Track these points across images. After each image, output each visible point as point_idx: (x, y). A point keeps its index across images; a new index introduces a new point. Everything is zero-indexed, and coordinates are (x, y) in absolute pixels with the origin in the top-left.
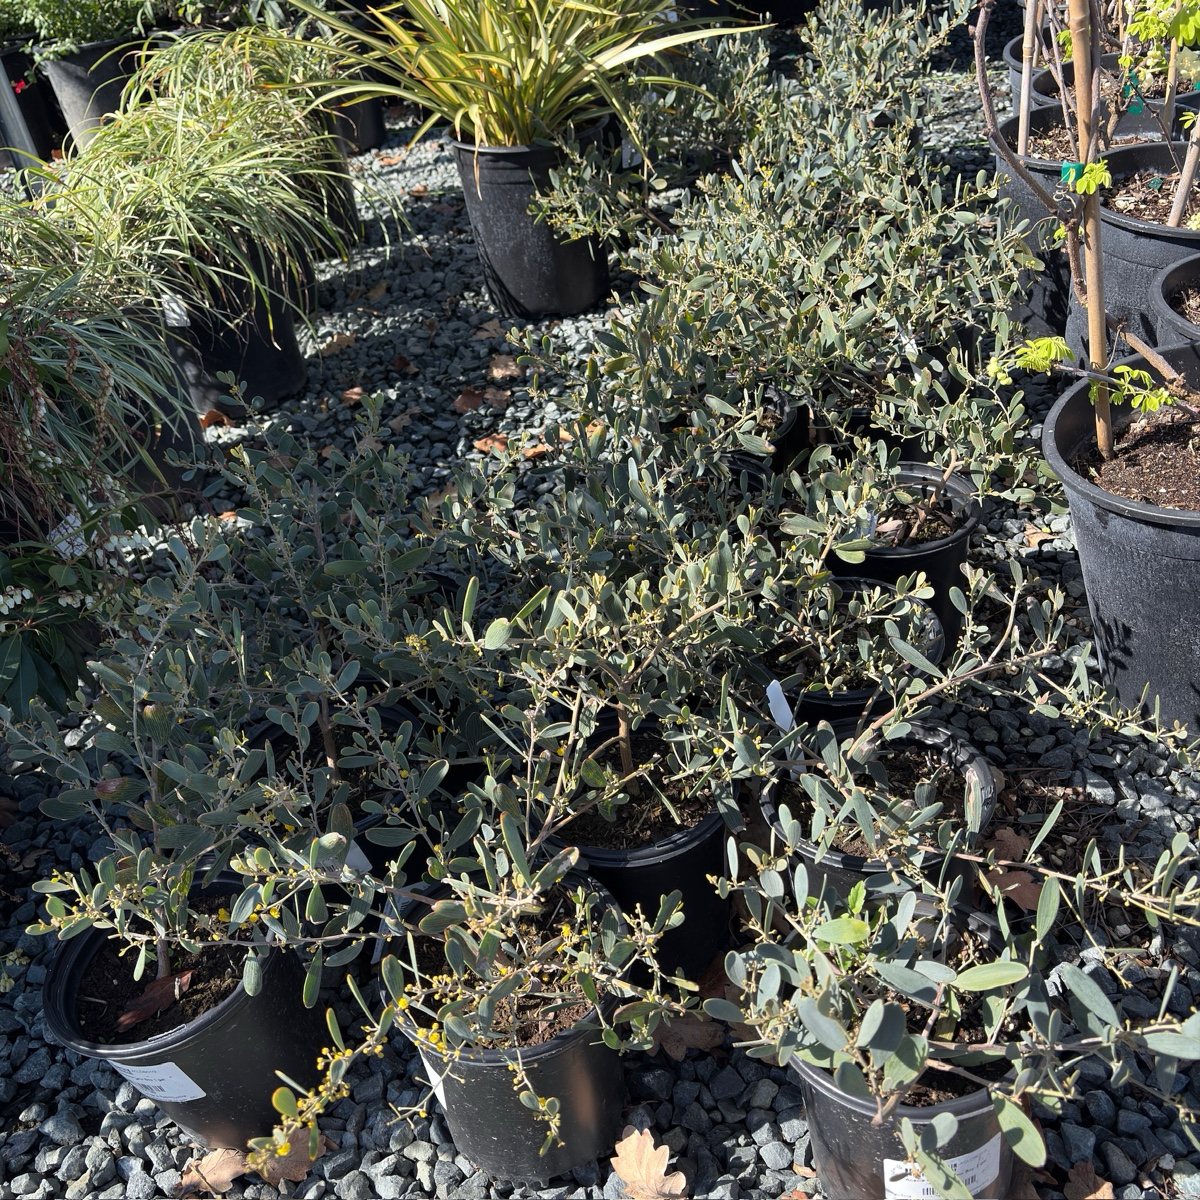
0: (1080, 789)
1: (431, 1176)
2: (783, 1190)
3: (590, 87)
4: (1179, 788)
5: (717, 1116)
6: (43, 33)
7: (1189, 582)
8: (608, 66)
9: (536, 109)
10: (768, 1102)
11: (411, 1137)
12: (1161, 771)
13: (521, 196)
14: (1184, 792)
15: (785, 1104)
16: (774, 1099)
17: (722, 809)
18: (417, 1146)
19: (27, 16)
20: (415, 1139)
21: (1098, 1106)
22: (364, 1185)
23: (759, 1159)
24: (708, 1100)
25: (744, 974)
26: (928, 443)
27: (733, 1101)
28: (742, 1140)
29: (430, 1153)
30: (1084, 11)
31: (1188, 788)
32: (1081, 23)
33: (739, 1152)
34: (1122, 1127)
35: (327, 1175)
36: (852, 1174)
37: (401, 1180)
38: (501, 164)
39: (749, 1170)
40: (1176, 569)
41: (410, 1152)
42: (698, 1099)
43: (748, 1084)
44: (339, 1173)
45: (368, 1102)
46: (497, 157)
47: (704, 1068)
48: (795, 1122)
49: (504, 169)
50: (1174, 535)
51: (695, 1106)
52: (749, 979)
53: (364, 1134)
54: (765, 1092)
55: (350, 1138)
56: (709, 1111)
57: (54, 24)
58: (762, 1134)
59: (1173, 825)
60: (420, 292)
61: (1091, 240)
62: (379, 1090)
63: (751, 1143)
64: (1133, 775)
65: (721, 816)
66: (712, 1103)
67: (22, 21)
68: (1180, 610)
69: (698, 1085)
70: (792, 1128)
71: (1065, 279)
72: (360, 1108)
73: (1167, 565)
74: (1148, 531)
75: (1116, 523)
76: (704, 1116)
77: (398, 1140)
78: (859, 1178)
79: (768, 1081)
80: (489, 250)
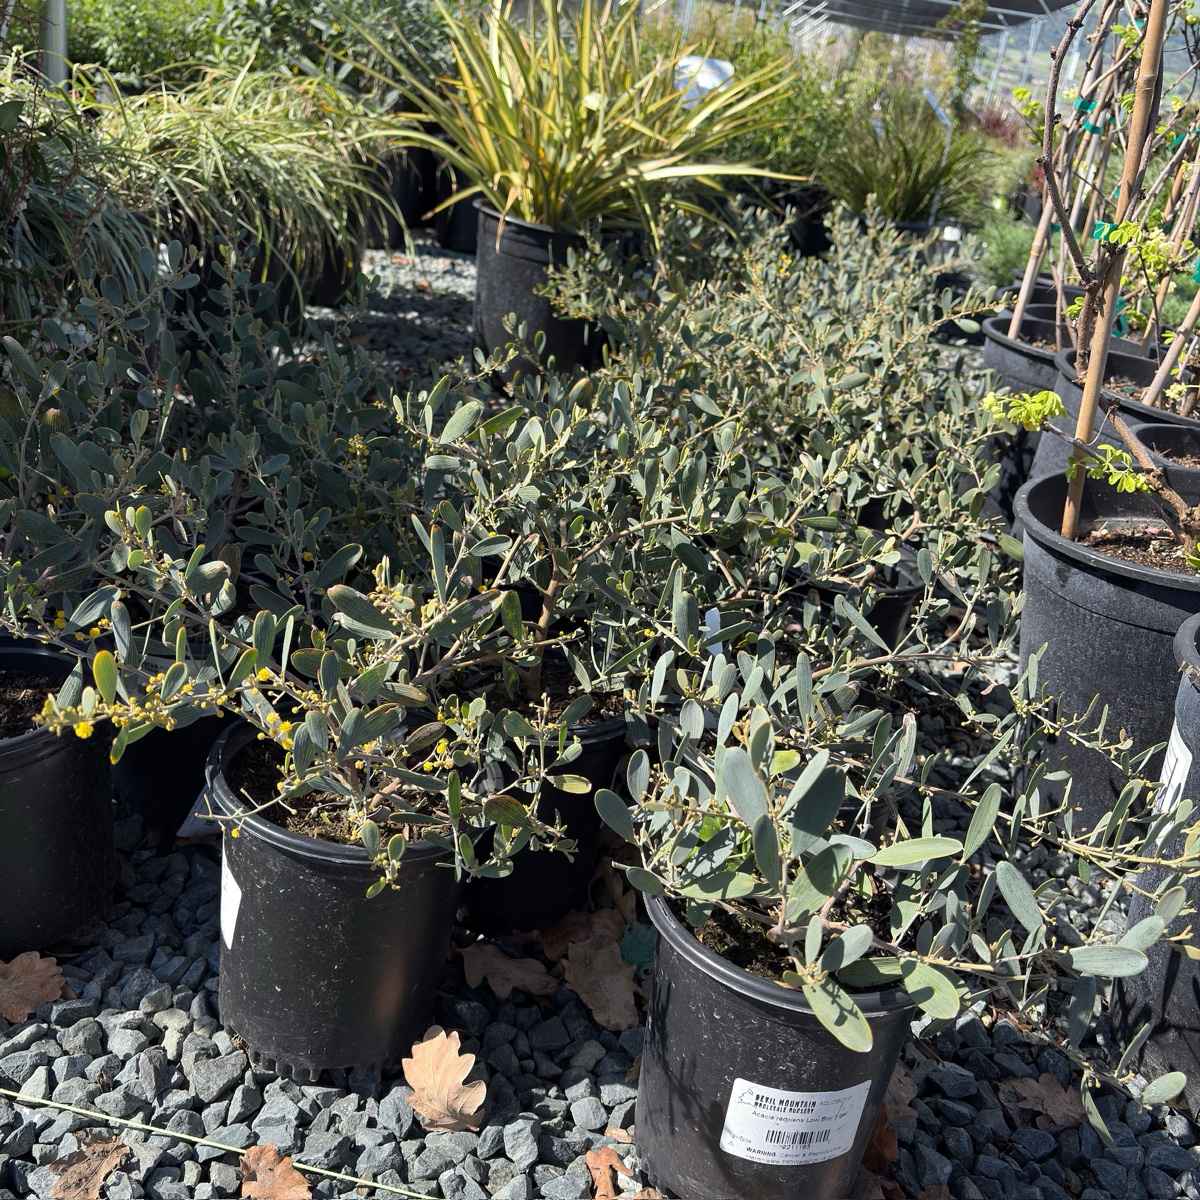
0: (978, 867)
1: (180, 1045)
2: (588, 1149)
3: (624, 194)
4: (1076, 893)
5: (530, 1064)
6: (112, 62)
7: (1136, 655)
8: (649, 177)
9: (571, 195)
10: (591, 1064)
11: (168, 1003)
12: (1060, 872)
13: (532, 274)
14: (1081, 897)
15: (611, 1066)
16: (598, 1063)
17: (628, 718)
18: (173, 1013)
19: (102, 42)
20: (172, 1006)
21: (958, 1141)
22: (95, 1035)
23: (568, 1116)
24: (523, 1045)
25: (645, 785)
26: (891, 509)
27: (550, 1054)
28: (553, 1092)
29: (186, 1022)
30: (1154, 71)
31: (1085, 893)
32: (1149, 82)
33: (547, 1101)
34: (981, 1167)
35: (54, 1017)
36: (688, 1106)
37: (143, 1038)
38: (523, 237)
39: (555, 1121)
40: (1127, 637)
41: (161, 1019)
42: (512, 1042)
43: (572, 1041)
44: (66, 1020)
45: (128, 961)
46: (522, 230)
47: (525, 1015)
48: (618, 1088)
49: (524, 243)
50: (1135, 597)
51: (507, 1048)
52: (650, 791)
53: (112, 991)
54: (591, 1052)
55: (94, 989)
56: (521, 1058)
57: (126, 58)
58: (579, 1090)
59: (1066, 919)
60: (403, 350)
61: (1106, 307)
62: (145, 951)
63: (561, 1096)
64: (1033, 869)
65: (625, 725)
66: (528, 1051)
67: (96, 45)
68: (1119, 688)
69: (515, 1030)
70: (612, 1092)
71: (1026, 464)
72: (116, 965)
73: (1118, 632)
74: (1108, 589)
75: (1077, 578)
76: (515, 1062)
77: (152, 1000)
78: (696, 1111)
79: (595, 1043)
80: (485, 319)
